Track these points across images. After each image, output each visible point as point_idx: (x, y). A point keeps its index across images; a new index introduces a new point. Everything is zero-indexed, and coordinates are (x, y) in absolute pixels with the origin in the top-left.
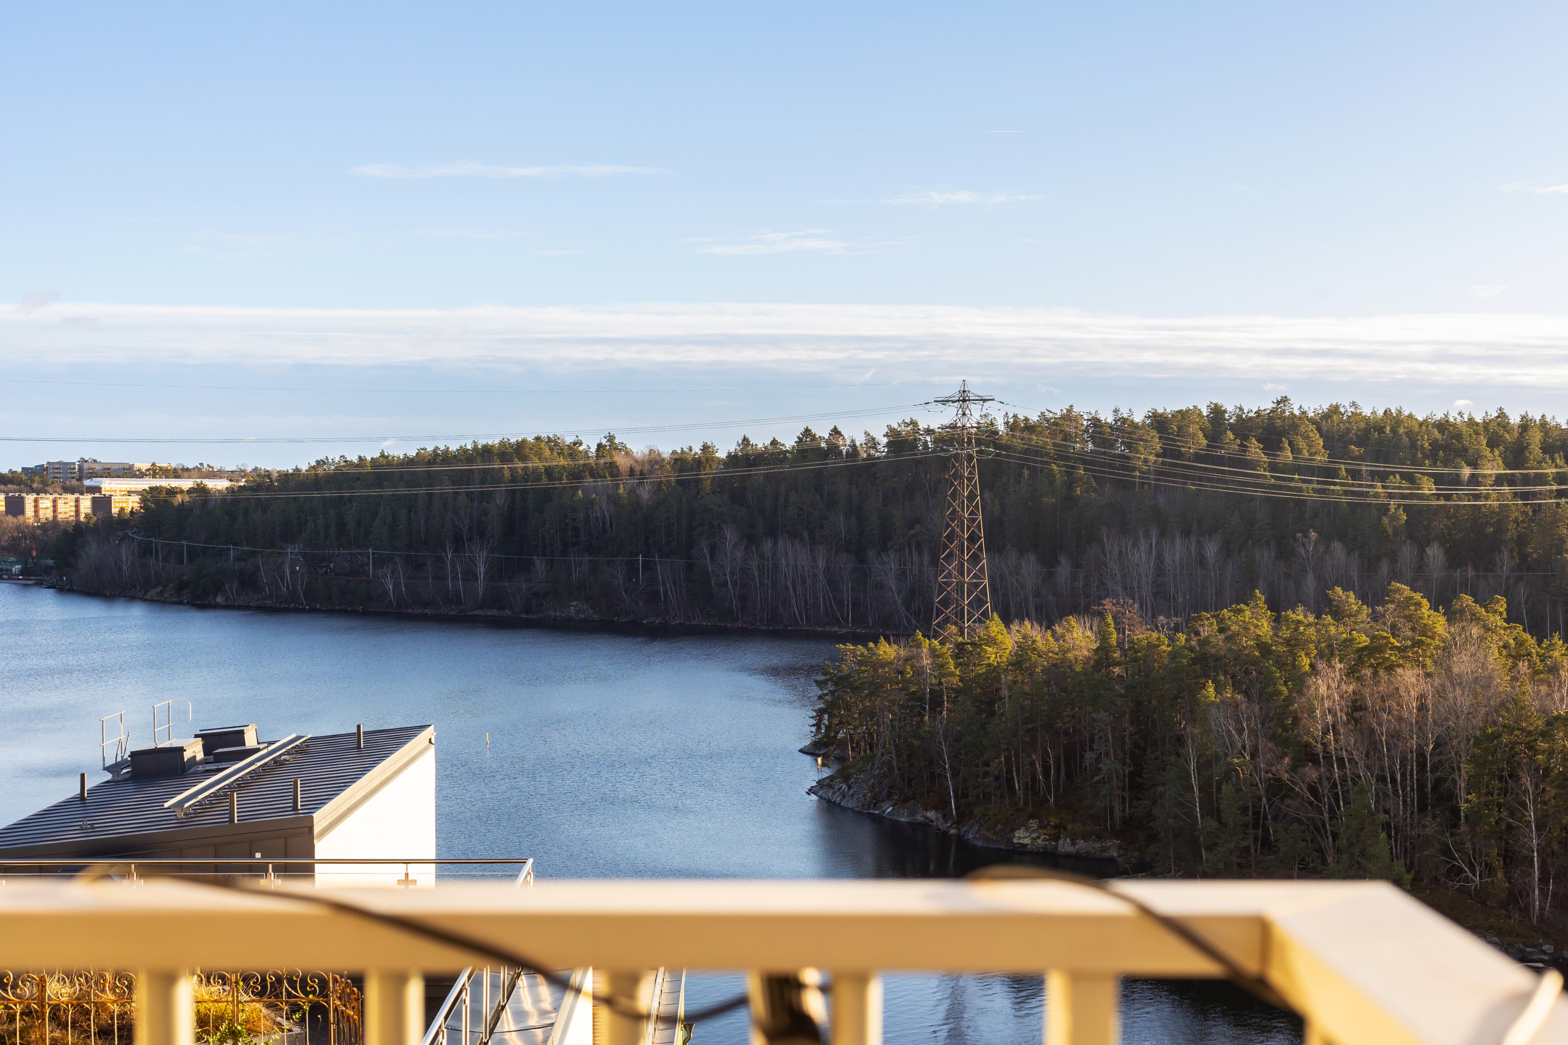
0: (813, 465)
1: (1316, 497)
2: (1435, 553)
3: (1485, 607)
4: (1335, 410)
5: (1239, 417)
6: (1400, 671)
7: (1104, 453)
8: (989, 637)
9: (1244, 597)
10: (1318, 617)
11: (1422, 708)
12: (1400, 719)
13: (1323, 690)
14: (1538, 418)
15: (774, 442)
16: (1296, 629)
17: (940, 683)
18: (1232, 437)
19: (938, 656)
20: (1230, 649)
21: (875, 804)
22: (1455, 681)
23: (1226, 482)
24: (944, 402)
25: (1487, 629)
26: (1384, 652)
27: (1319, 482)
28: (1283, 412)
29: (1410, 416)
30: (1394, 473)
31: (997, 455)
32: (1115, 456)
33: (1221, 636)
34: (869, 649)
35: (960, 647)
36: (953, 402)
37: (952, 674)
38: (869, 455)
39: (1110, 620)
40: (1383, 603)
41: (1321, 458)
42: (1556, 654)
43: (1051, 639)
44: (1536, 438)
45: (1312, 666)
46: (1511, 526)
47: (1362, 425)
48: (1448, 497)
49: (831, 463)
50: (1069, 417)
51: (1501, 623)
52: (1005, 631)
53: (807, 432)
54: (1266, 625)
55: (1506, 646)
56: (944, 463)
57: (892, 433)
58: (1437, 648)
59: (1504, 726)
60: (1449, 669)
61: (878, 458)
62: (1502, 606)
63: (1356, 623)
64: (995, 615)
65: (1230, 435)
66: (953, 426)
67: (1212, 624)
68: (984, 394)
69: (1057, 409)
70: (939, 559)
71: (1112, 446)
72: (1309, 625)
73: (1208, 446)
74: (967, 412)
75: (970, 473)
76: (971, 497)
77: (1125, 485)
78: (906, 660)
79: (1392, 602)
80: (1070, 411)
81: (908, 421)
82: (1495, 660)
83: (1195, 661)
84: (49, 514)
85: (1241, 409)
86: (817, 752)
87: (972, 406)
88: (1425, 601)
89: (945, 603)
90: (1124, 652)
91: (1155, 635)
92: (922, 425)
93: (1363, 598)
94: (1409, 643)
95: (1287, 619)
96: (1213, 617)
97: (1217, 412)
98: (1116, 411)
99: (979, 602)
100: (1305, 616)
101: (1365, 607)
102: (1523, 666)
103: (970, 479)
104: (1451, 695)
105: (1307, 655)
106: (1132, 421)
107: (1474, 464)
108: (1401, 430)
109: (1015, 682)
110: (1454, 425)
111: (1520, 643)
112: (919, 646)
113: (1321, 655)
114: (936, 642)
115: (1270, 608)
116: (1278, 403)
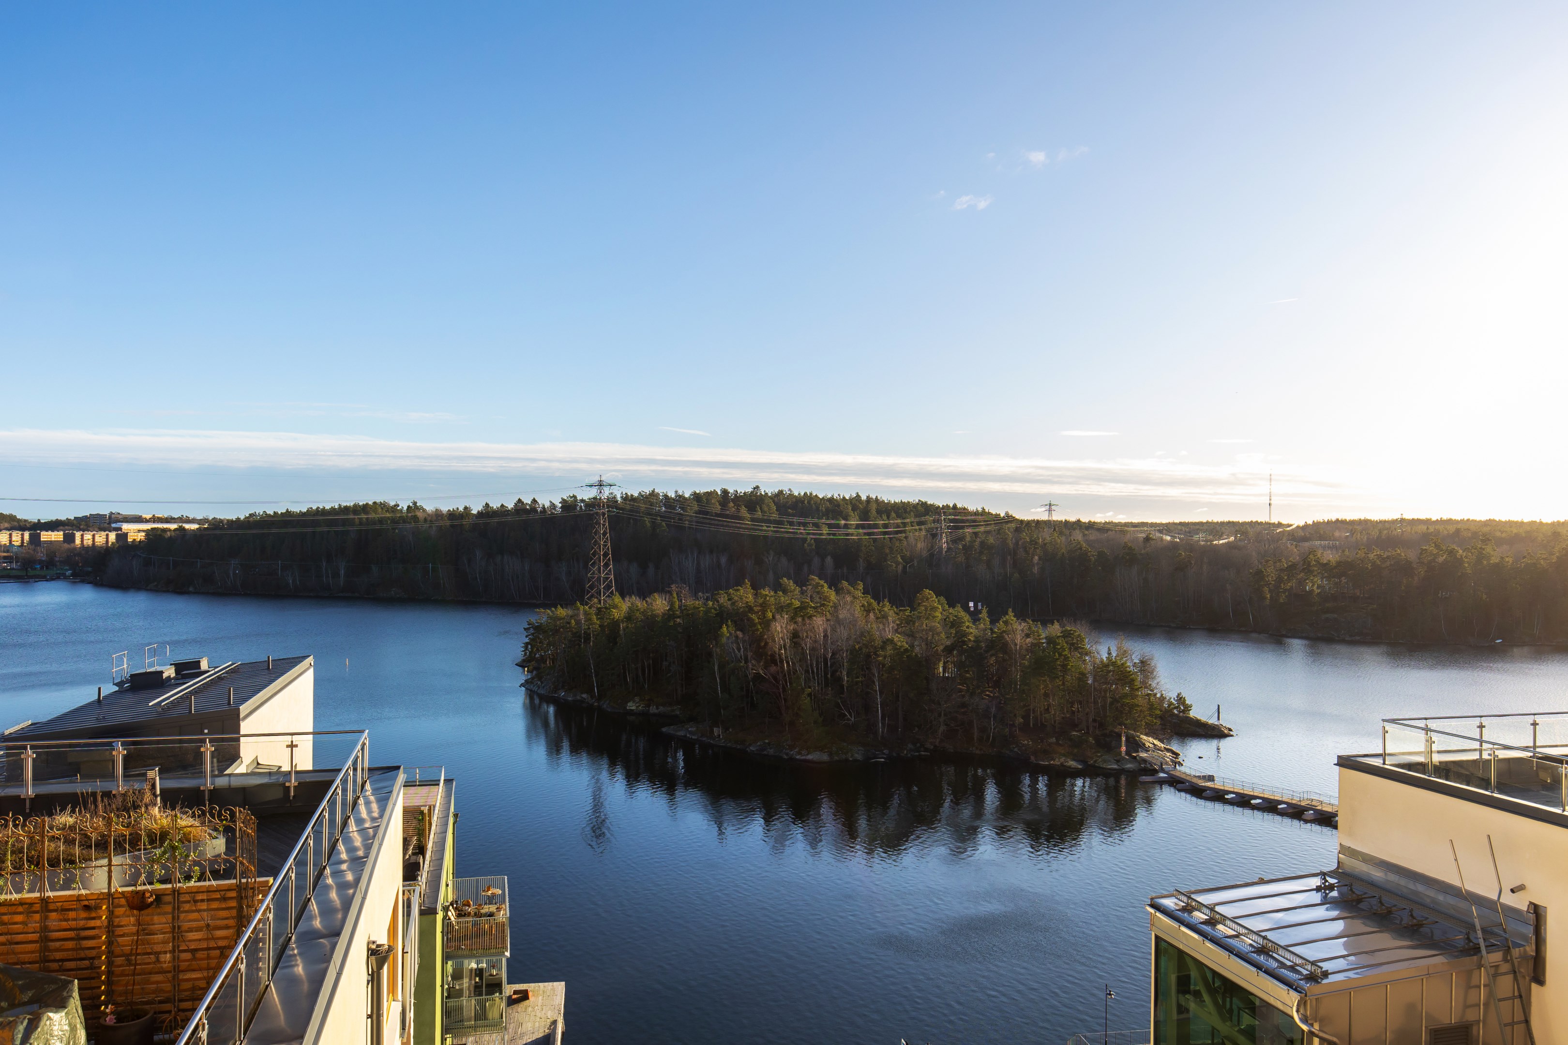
0: (522, 518)
1: (774, 535)
2: (829, 560)
3: (853, 587)
4: (781, 492)
5: (736, 495)
6: (814, 618)
7: (671, 512)
8: (614, 604)
9: (739, 583)
10: (776, 592)
11: (826, 636)
12: (816, 642)
13: (779, 629)
14: (874, 497)
15: (502, 506)
16: (766, 598)
17: (589, 628)
18: (733, 505)
19: (588, 614)
20: (733, 609)
21: (555, 691)
22: (838, 621)
23: (730, 527)
24: (591, 486)
25: (854, 598)
26: (807, 609)
27: (774, 527)
28: (757, 493)
29: (816, 495)
30: (809, 523)
31: (617, 513)
32: (676, 513)
33: (729, 603)
34: (552, 612)
35: (599, 610)
36: (595, 486)
37: (595, 624)
38: (552, 512)
39: (675, 595)
40: (806, 585)
41: (775, 516)
42: (886, 609)
43: (646, 605)
44: (874, 507)
45: (774, 617)
46: (863, 548)
47: (794, 500)
48: (834, 535)
49: (532, 516)
50: (653, 494)
51: (861, 595)
52: (622, 602)
53: (520, 501)
54: (751, 596)
55: (863, 606)
56: (591, 517)
57: (564, 501)
58: (831, 607)
59: (864, 644)
60: (837, 616)
61: (557, 514)
62: (861, 586)
63: (793, 595)
64: (617, 593)
65: (731, 504)
66: (595, 498)
67: (725, 596)
68: (611, 483)
69: (647, 490)
70: (588, 565)
71: (674, 509)
72: (771, 596)
73: (721, 509)
74: (602, 491)
75: (604, 522)
76: (605, 534)
77: (680, 528)
78: (571, 617)
79: (810, 585)
80: (653, 491)
81: (572, 495)
82: (858, 612)
83: (717, 615)
84: (90, 543)
85: (737, 491)
86: (525, 664)
87: (605, 488)
88: (825, 585)
89: (591, 587)
90: (682, 611)
91: (697, 602)
92: (579, 498)
93: (795, 582)
94: (819, 605)
95: (761, 593)
96: (725, 593)
97: (725, 492)
98: (676, 492)
99: (608, 587)
100: (769, 592)
101: (797, 587)
102: (872, 615)
103: (604, 525)
104: (839, 630)
105: (771, 611)
106: (684, 497)
107: (846, 519)
108: (812, 502)
109: (627, 627)
110: (836, 500)
111: (870, 604)
112: (578, 609)
113: (777, 609)
114: (587, 607)
115: (753, 588)
116: (754, 488)
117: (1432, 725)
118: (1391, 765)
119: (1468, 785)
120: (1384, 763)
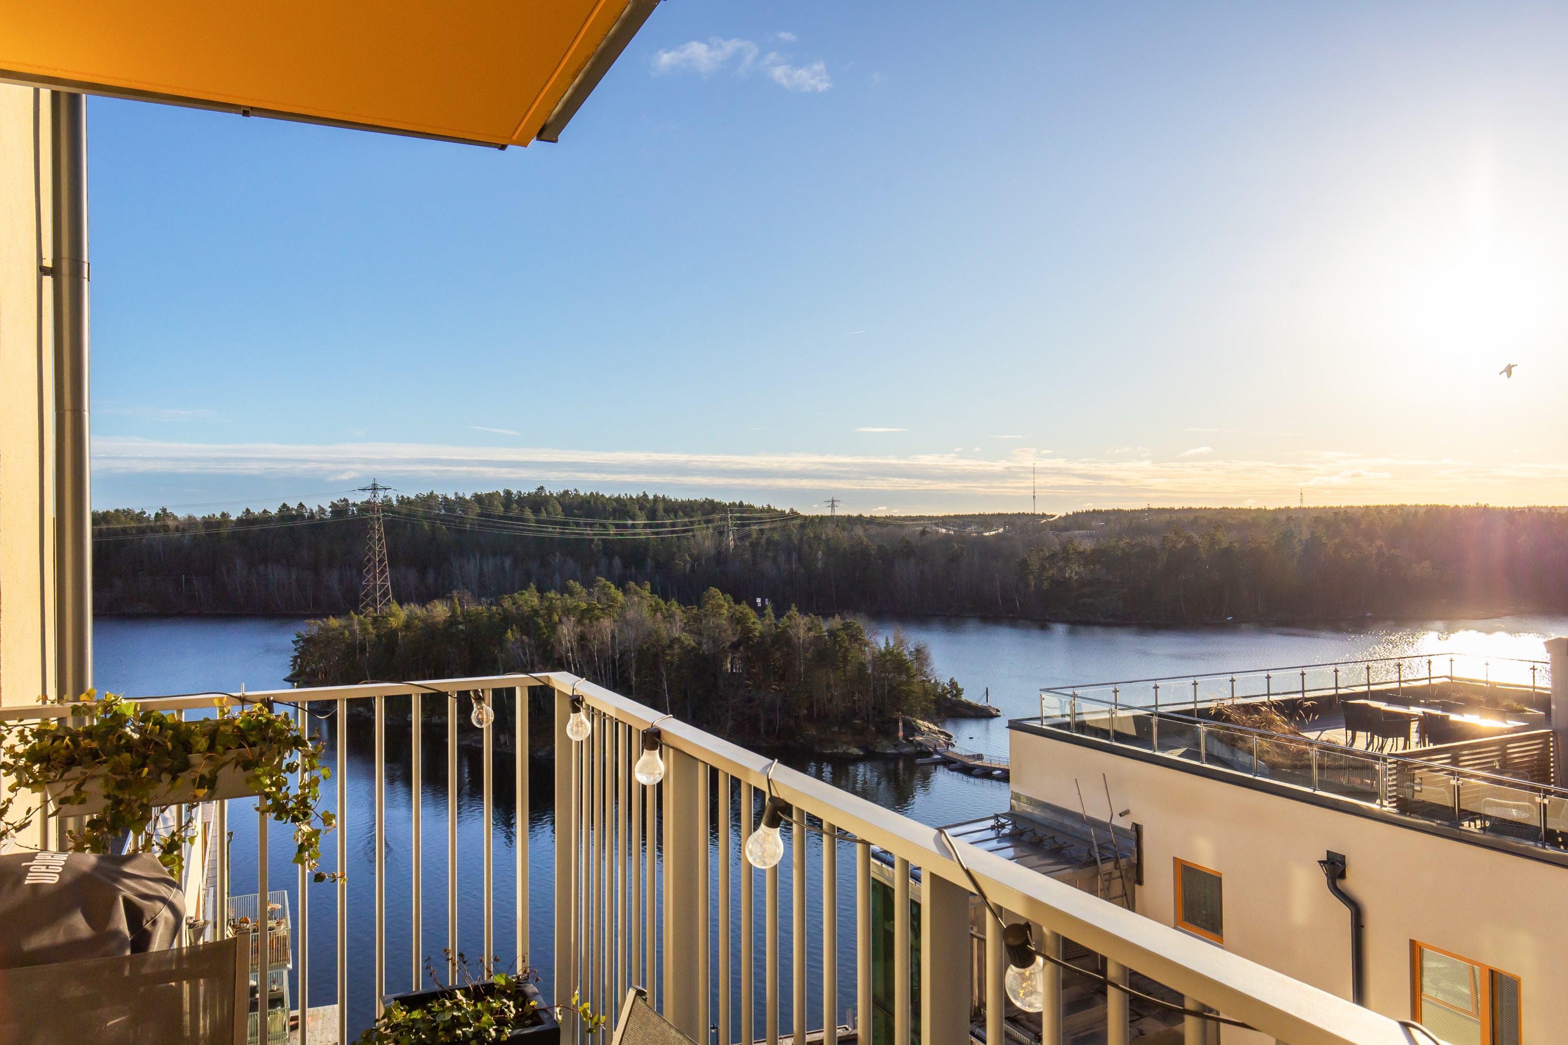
0: (288, 524)
1: (558, 536)
2: (617, 561)
3: (640, 587)
4: (566, 492)
5: (519, 496)
6: (602, 620)
7: (450, 515)
8: (392, 612)
9: (524, 587)
10: (562, 595)
11: (613, 637)
12: (603, 643)
13: (565, 631)
14: (661, 496)
15: (265, 511)
16: (552, 602)
17: (365, 639)
18: (516, 506)
19: (363, 624)
20: (518, 613)
21: (329, 706)
22: (627, 623)
23: (514, 529)
24: (364, 490)
25: (642, 597)
26: (594, 611)
27: (560, 529)
28: (541, 494)
29: (603, 495)
30: (596, 523)
31: (393, 517)
32: (455, 516)
33: (515, 607)
34: (324, 622)
35: (375, 618)
36: (369, 490)
37: (371, 634)
38: (321, 518)
39: (456, 601)
40: (592, 587)
41: (560, 517)
42: (673, 608)
43: (425, 612)
44: (661, 506)
45: (560, 620)
46: (651, 548)
47: (580, 500)
48: (621, 535)
49: (298, 523)
50: (431, 496)
51: (648, 594)
52: (400, 609)
53: (284, 505)
54: (536, 600)
55: (651, 605)
56: (364, 521)
57: (333, 505)
58: (619, 608)
59: (652, 644)
60: (625, 617)
61: (326, 519)
62: (648, 586)
63: (580, 597)
64: (394, 601)
65: (515, 506)
66: (368, 502)
67: (508, 601)
68: (386, 486)
69: (425, 492)
70: (362, 572)
71: (454, 511)
72: (558, 599)
73: (504, 511)
74: (377, 495)
75: (379, 527)
76: (380, 539)
77: (461, 532)
78: (345, 627)
79: (597, 586)
80: (432, 493)
81: (342, 499)
82: (646, 612)
83: (501, 620)
85: (520, 492)
86: (293, 680)
87: (379, 492)
88: (612, 586)
89: (366, 596)
90: (464, 618)
91: (480, 608)
92: (351, 502)
93: (583, 584)
94: (606, 606)
95: (546, 597)
96: (509, 597)
97: (508, 493)
98: (456, 494)
99: (385, 594)
100: (555, 595)
101: (584, 589)
102: (659, 615)
103: (379, 530)
104: (626, 631)
105: (557, 615)
106: (465, 499)
107: (633, 519)
108: (599, 502)
109: (406, 636)
110: (623, 500)
111: (657, 604)
112: (352, 619)
113: (563, 612)
114: (362, 617)
115: (538, 591)
116: (539, 489)
117: (1079, 692)
118: (1046, 725)
119: (1096, 737)
120: (1042, 724)
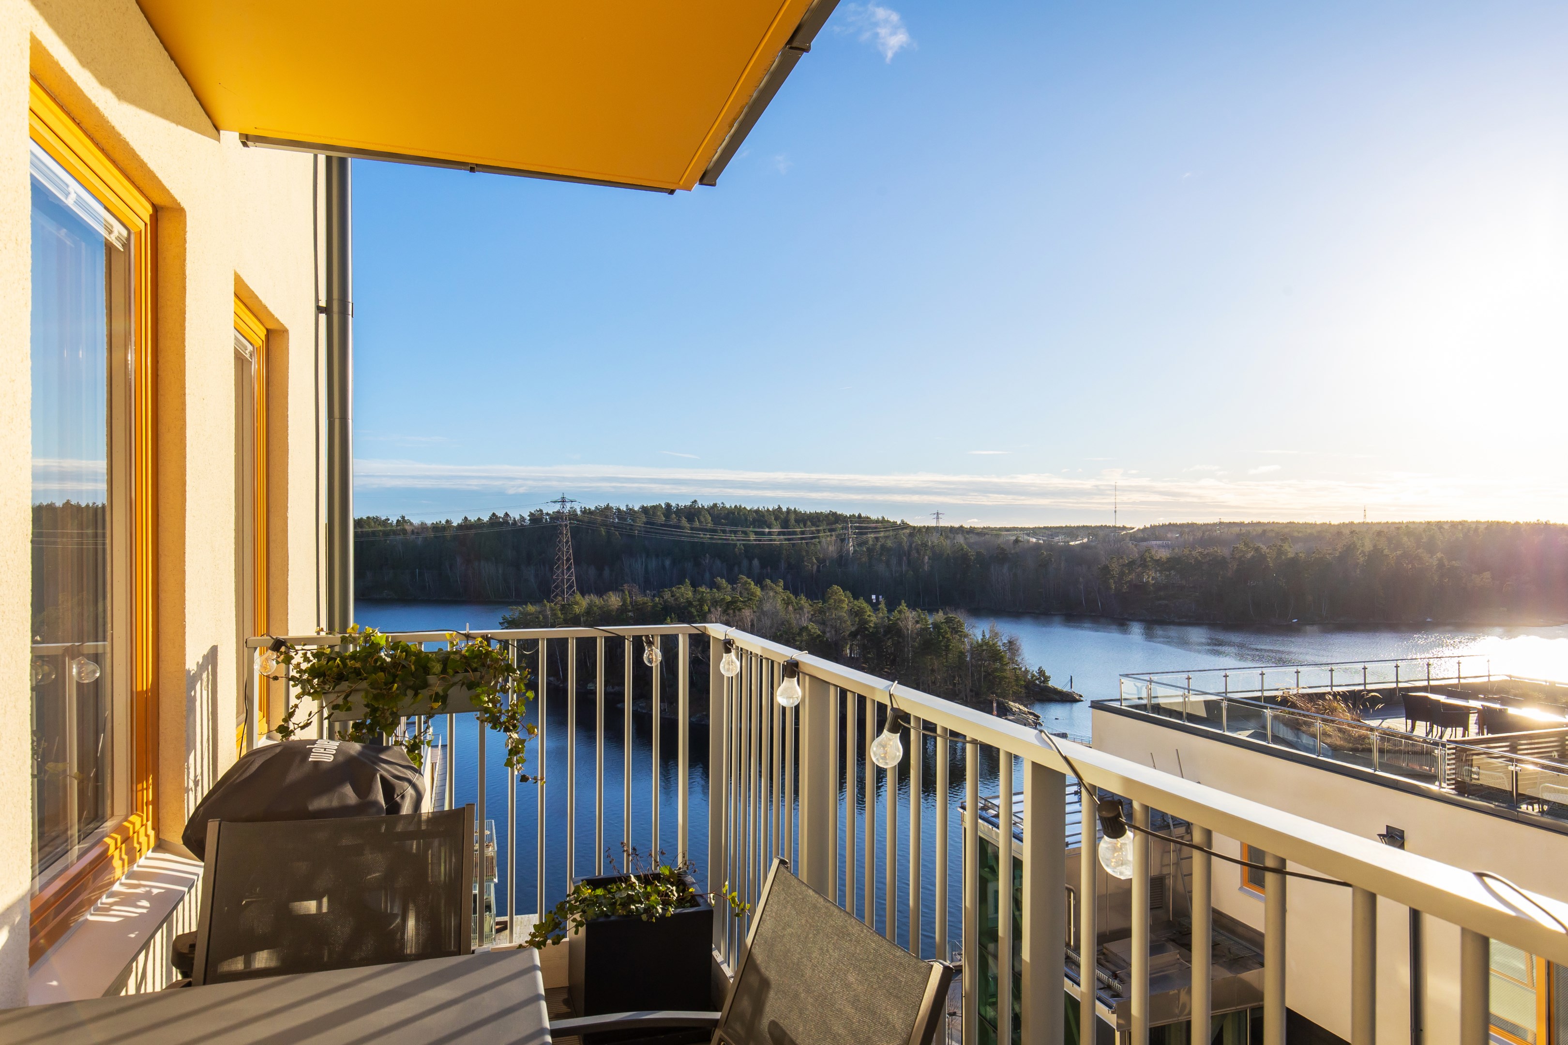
0: (496, 529)
1: (709, 541)
2: (756, 562)
3: (775, 584)
4: (715, 505)
5: (677, 508)
6: (743, 610)
7: (622, 523)
8: (575, 601)
9: (681, 582)
10: (711, 590)
14: (793, 509)
15: (479, 519)
16: (703, 595)
17: (555, 622)
19: (554, 610)
22: (764, 613)
23: (673, 535)
24: (555, 502)
25: (776, 593)
26: (737, 603)
27: (710, 535)
28: (695, 506)
29: (745, 508)
30: (739, 531)
31: (578, 524)
32: (626, 524)
33: (673, 598)
34: (523, 608)
35: (563, 606)
36: (559, 502)
37: (560, 618)
38: (522, 524)
39: (627, 592)
40: (736, 583)
41: (710, 525)
42: (802, 602)
43: (602, 601)
44: (792, 517)
45: (709, 610)
46: (784, 552)
47: (726, 512)
48: (760, 540)
49: (504, 529)
50: (608, 508)
51: (781, 590)
52: (582, 599)
53: (494, 514)
54: (690, 593)
55: (783, 600)
56: (555, 528)
57: (531, 515)
58: (757, 601)
59: (784, 631)
60: (762, 608)
61: (525, 526)
62: (782, 583)
63: (726, 592)
64: (578, 592)
65: (674, 516)
66: (558, 512)
67: (669, 594)
68: (572, 499)
69: (603, 505)
70: (553, 569)
71: (625, 520)
72: (708, 593)
73: (665, 520)
74: (565, 506)
75: (566, 532)
76: (567, 542)
77: (632, 537)
78: (540, 612)
79: (739, 583)
80: (608, 505)
81: (538, 510)
82: (779, 605)
83: (662, 609)
85: (678, 505)
87: (567, 504)
88: (752, 583)
89: (556, 587)
90: (633, 606)
91: (646, 599)
92: (545, 512)
93: (728, 581)
94: (746, 599)
95: (699, 591)
96: (669, 590)
97: (668, 506)
98: (627, 506)
99: (571, 587)
100: (706, 590)
101: (729, 585)
102: (790, 608)
104: (763, 620)
105: (707, 605)
106: (634, 510)
107: (769, 527)
108: (741, 513)
110: (761, 511)
111: (789, 598)
112: (545, 606)
113: (712, 604)
114: (553, 604)
115: (692, 586)
116: (693, 502)
117: (1155, 678)
118: (1125, 706)
119: (1170, 717)
120: (1121, 705)
